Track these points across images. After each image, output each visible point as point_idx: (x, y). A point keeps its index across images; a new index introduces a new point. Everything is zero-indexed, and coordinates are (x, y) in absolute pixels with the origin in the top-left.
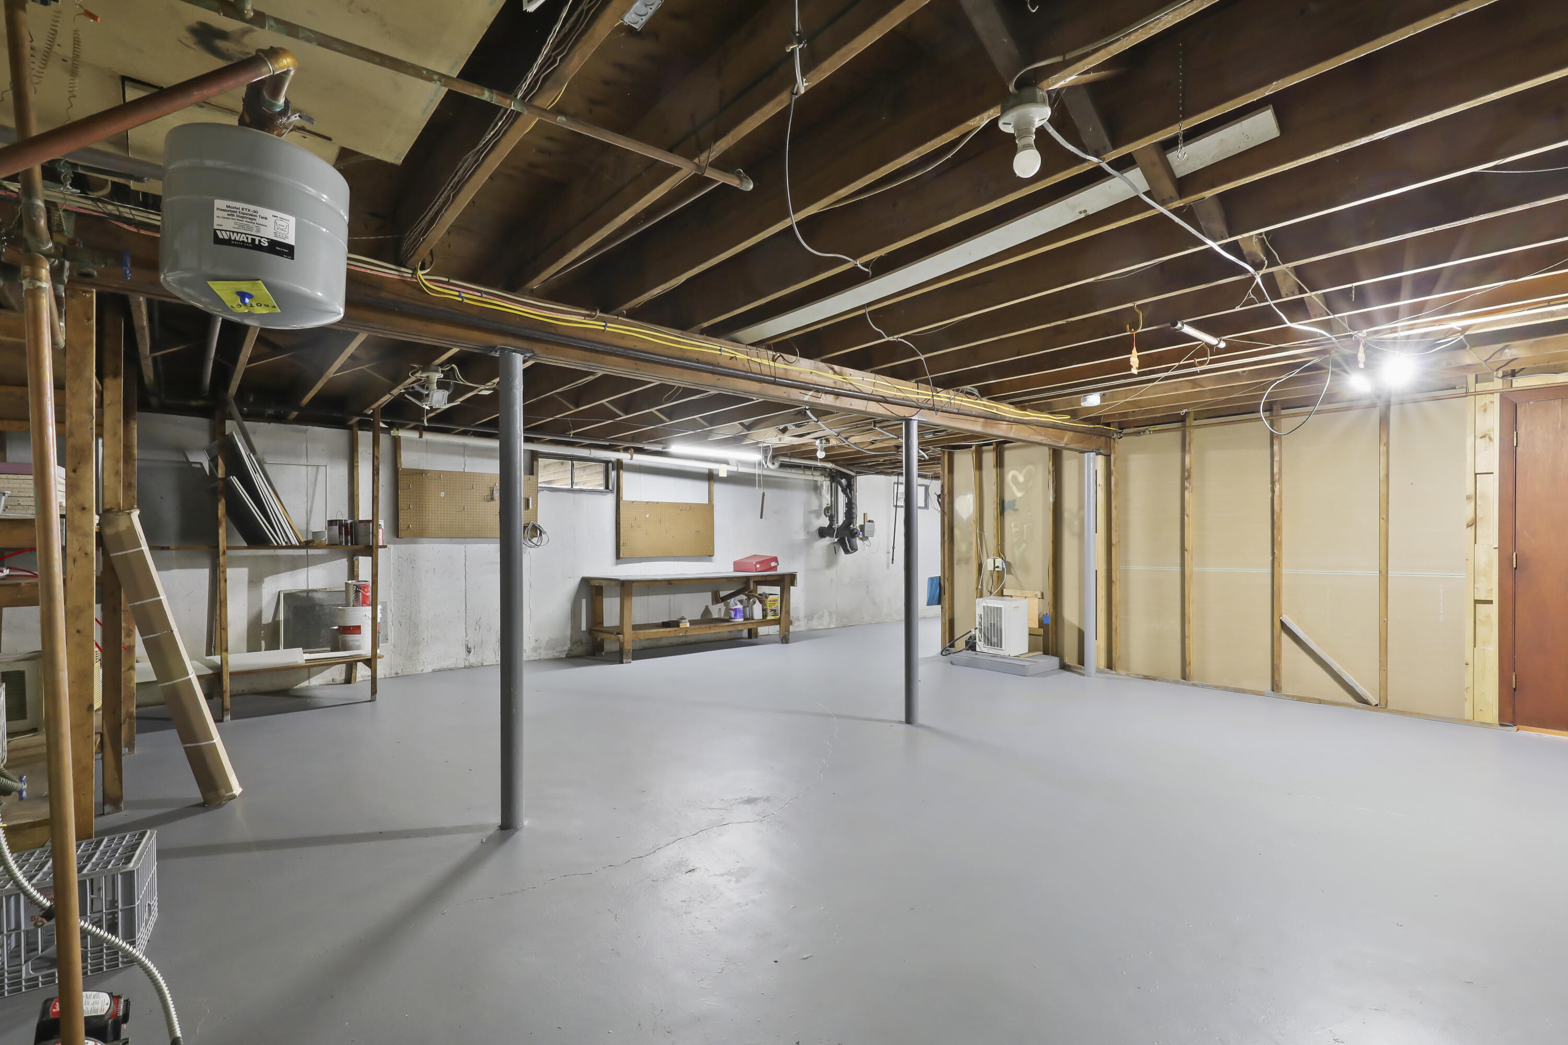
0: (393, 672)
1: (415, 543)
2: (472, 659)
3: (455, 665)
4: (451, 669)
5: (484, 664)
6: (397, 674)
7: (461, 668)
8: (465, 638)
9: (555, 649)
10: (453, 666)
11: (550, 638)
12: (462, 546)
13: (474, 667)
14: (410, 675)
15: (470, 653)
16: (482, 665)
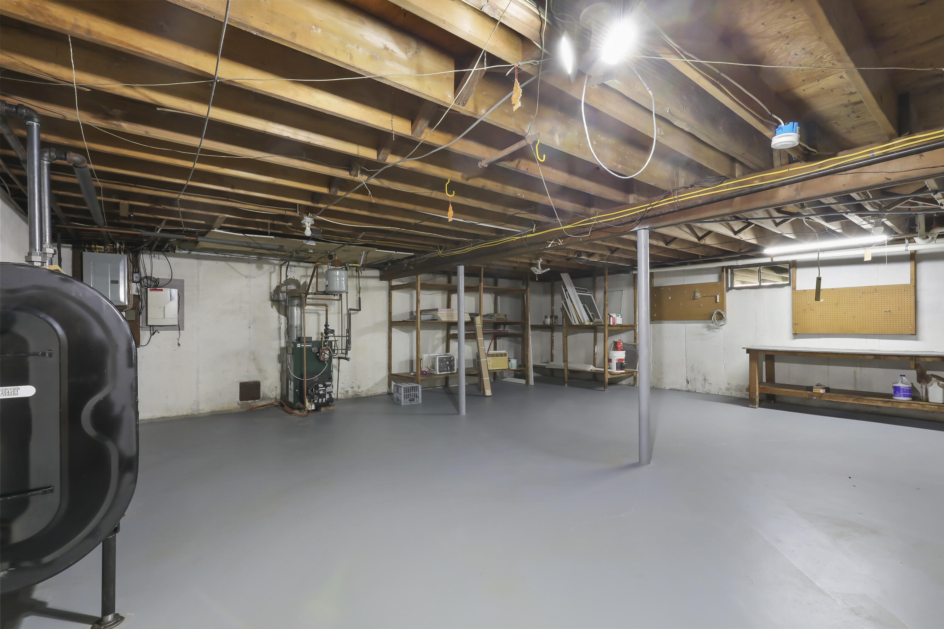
0: (652, 386)
1: (661, 323)
2: (690, 387)
3: (681, 388)
4: (679, 390)
5: (697, 392)
6: (654, 386)
7: (684, 391)
8: (686, 375)
9: (742, 392)
10: (680, 389)
11: (738, 384)
12: (684, 325)
13: (691, 392)
14: (659, 389)
15: (688, 383)
16: (695, 392)
